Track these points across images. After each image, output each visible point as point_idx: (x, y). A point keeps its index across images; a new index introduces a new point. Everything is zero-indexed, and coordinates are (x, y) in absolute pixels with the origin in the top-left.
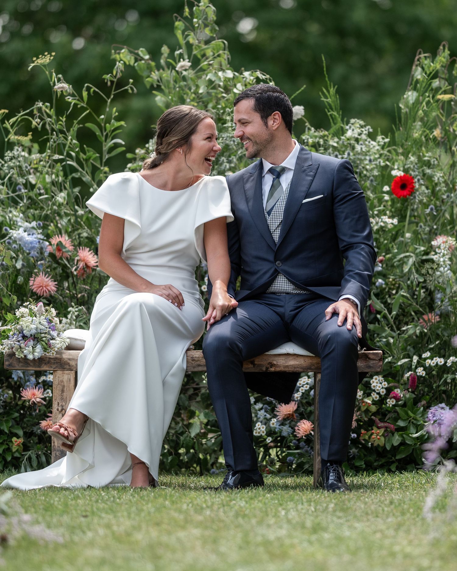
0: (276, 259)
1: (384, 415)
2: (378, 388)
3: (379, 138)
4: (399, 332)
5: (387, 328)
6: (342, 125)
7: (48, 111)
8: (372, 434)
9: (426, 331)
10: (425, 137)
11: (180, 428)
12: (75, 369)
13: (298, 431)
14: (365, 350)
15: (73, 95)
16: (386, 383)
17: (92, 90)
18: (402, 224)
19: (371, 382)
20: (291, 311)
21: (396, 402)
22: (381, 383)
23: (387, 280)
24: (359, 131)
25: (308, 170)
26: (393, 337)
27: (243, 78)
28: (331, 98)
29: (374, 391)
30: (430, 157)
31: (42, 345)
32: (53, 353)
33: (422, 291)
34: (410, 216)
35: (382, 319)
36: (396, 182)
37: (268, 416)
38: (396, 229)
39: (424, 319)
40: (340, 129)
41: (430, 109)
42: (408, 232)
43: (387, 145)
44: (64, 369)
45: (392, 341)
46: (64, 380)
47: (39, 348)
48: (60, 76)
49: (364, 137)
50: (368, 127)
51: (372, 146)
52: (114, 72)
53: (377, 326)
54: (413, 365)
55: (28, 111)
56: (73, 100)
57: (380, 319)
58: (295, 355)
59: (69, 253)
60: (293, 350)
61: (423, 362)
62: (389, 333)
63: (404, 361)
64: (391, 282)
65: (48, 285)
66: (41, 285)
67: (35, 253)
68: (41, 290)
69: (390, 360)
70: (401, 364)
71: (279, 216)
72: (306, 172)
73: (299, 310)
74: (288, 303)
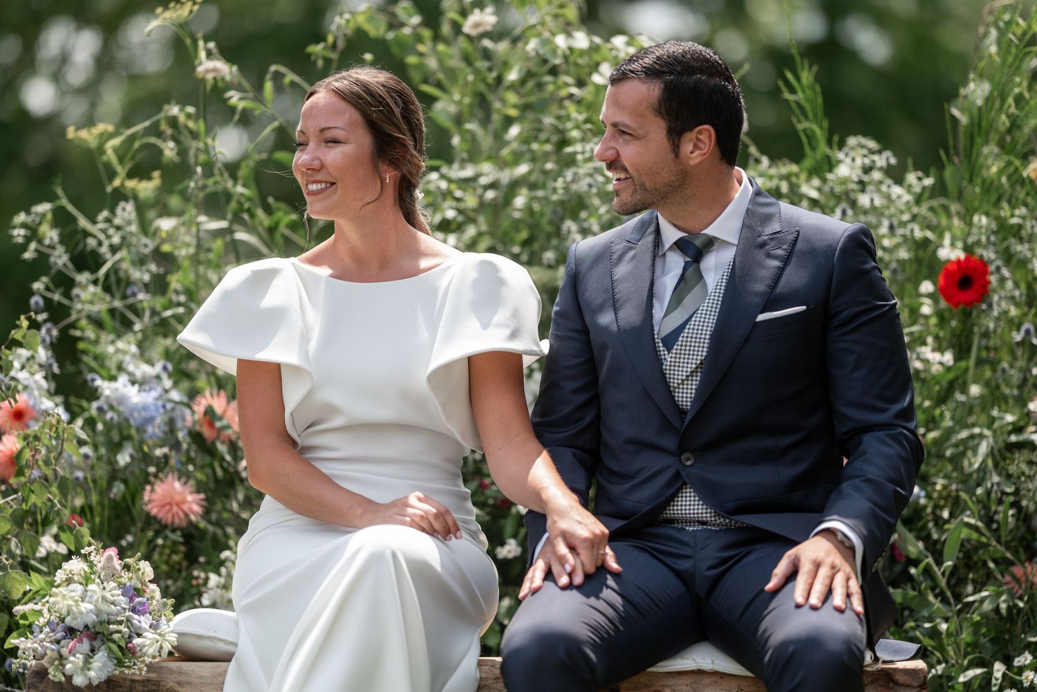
0: (682, 448)
3: (911, 178)
4: (959, 606)
5: (931, 598)
6: (828, 151)
7: (191, 124)
9: (1021, 604)
10: (1009, 177)
14: (884, 663)
15: (239, 88)
17: (287, 80)
18: (963, 364)
20: (710, 568)
23: (929, 488)
24: (866, 161)
25: (773, 244)
26: (947, 620)
27: (611, 50)
28: (803, 91)
30: (1023, 218)
31: (111, 650)
32: (140, 670)
33: (1011, 512)
34: (979, 349)
35: (921, 578)
36: (949, 275)
38: (951, 376)
39: (1014, 577)
40: (825, 159)
41: (1023, 114)
42: (976, 382)
43: (927, 194)
45: (944, 626)
47: (100, 660)
48: (212, 45)
49: (877, 175)
50: (887, 154)
51: (894, 196)
52: (330, 39)
53: (912, 593)
54: (995, 685)
55: (147, 123)
56: (241, 99)
57: (916, 577)
58: (715, 673)
59: (229, 432)
60: (713, 663)
61: (1018, 678)
62: (938, 608)
63: (971, 673)
64: (940, 492)
65: (184, 501)
66: (168, 500)
67: (157, 430)
68: (168, 511)
69: (940, 672)
70: (966, 679)
71: (696, 349)
72: (767, 247)
73: (726, 565)
74: (702, 549)
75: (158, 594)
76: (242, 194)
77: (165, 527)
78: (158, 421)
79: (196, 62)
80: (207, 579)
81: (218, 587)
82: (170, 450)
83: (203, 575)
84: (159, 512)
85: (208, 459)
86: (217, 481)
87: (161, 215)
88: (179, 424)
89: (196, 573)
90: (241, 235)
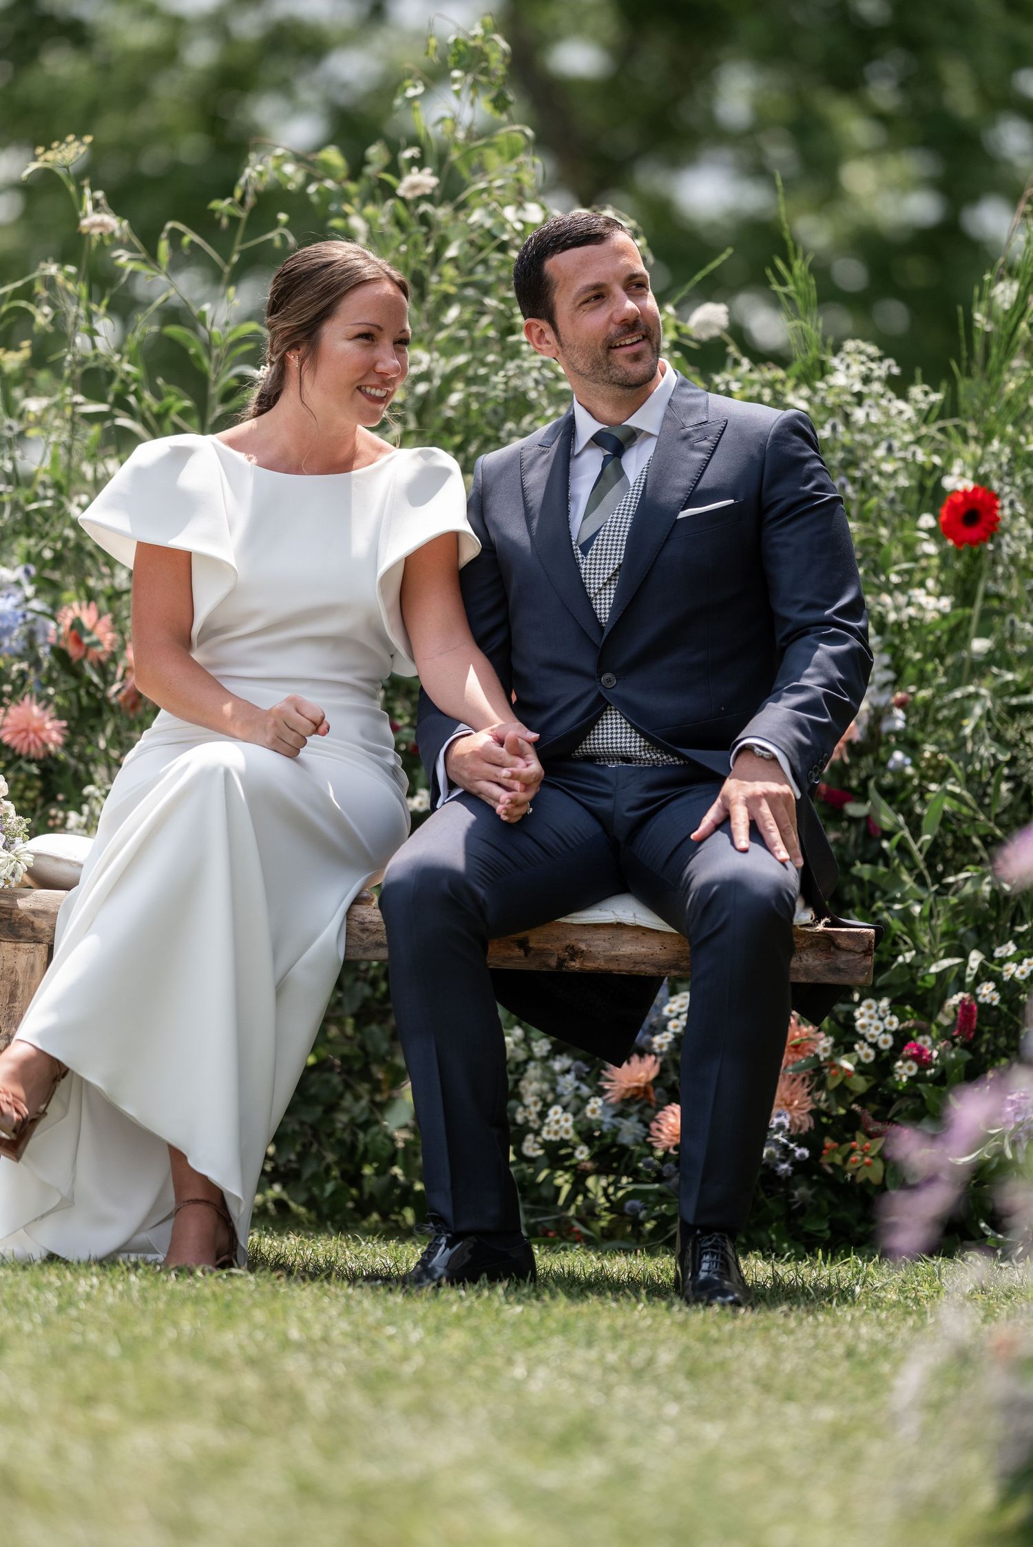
0: (601, 669)
1: (887, 1102)
2: (872, 1031)
3: (916, 391)
4: (936, 887)
5: (906, 877)
6: (823, 356)
7: (70, 286)
8: (852, 1151)
9: (1008, 888)
11: (363, 1110)
12: (47, 940)
13: (657, 1133)
14: (827, 925)
15: (130, 247)
16: (895, 1019)
17: (186, 240)
18: (964, 612)
19: (857, 1014)
20: (631, 809)
21: (920, 1069)
22: (881, 1019)
23: (918, 756)
24: (863, 368)
25: (697, 436)
26: (921, 902)
28: (795, 283)
29: (863, 1038)
33: (1006, 787)
34: (986, 595)
35: (895, 853)
36: (954, 508)
37: (585, 1090)
38: (948, 626)
40: (817, 365)
42: (982, 635)
43: (936, 412)
44: (20, 937)
45: (917, 909)
46: (18, 968)
48: (99, 194)
49: (877, 387)
50: (890, 362)
51: (894, 412)
52: (238, 193)
53: (882, 869)
54: (970, 975)
55: (19, 284)
56: (130, 260)
57: (888, 851)
58: (637, 928)
59: (99, 649)
60: (635, 916)
61: (998, 969)
62: (911, 887)
63: (946, 963)
64: (928, 760)
65: (42, 729)
66: (23, 725)
67: (14, 644)
68: (25, 738)
69: (908, 960)
70: (938, 970)
71: (613, 552)
72: (691, 439)
73: (651, 808)
74: (624, 788)
75: (12, 812)
76: (128, 373)
77: (20, 757)
78: (16, 632)
79: (81, 214)
80: (66, 819)
81: (78, 827)
82: (30, 666)
83: (61, 814)
84: (12, 739)
85: (72, 683)
86: (81, 709)
87: (27, 395)
88: (40, 639)
89: (53, 812)
90: (124, 421)
